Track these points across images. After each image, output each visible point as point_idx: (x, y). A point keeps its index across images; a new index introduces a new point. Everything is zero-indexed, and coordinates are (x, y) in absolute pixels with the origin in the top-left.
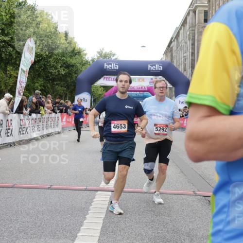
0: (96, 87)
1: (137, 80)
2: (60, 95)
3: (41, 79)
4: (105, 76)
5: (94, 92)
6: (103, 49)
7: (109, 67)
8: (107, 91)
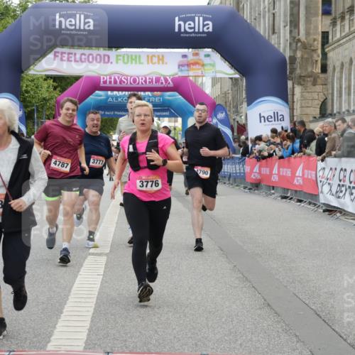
4: (58, 49)
5: (27, 92)
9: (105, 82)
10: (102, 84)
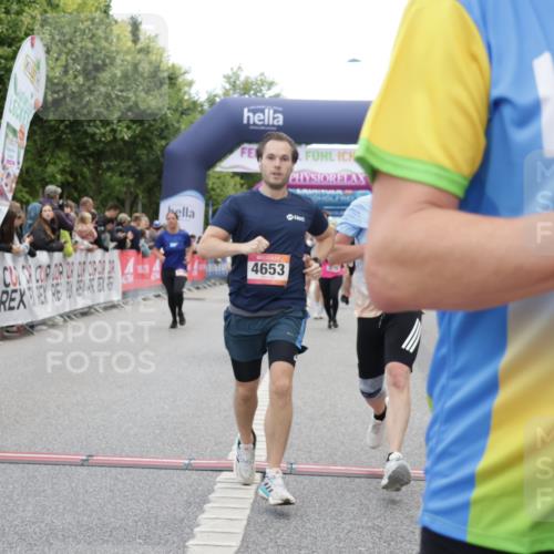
0: (220, 176)
1: (334, 155)
2: (118, 199)
3: (63, 155)
4: (246, 145)
5: (213, 189)
7: (256, 119)
9: (294, 180)
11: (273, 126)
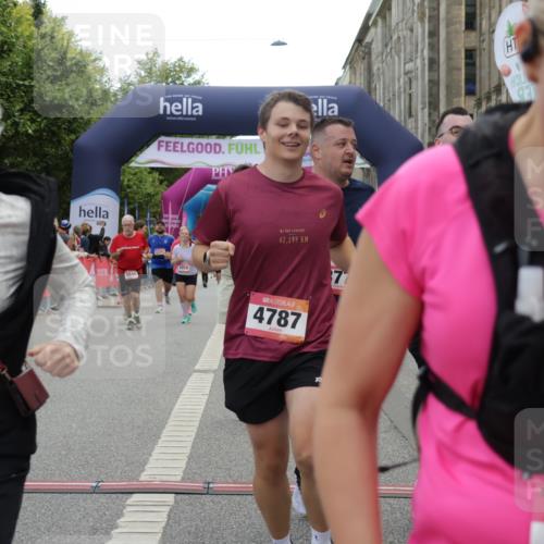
0: (137, 172)
4: (163, 138)
5: (129, 187)
6: (156, 53)
7: (173, 109)
8: (170, 184)
9: (217, 175)
10: (214, 177)
11: (192, 116)
